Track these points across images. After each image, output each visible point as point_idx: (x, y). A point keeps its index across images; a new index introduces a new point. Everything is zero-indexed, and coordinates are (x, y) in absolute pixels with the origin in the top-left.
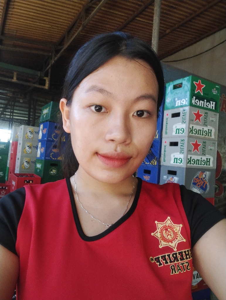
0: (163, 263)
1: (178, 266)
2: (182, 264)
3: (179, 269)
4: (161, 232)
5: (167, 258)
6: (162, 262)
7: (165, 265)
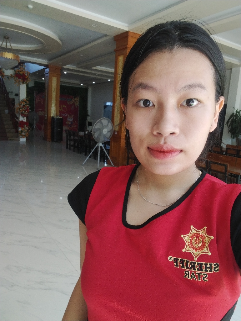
0: (180, 265)
1: (193, 274)
2: (199, 274)
3: (193, 276)
4: (192, 238)
5: (185, 263)
7: (181, 268)
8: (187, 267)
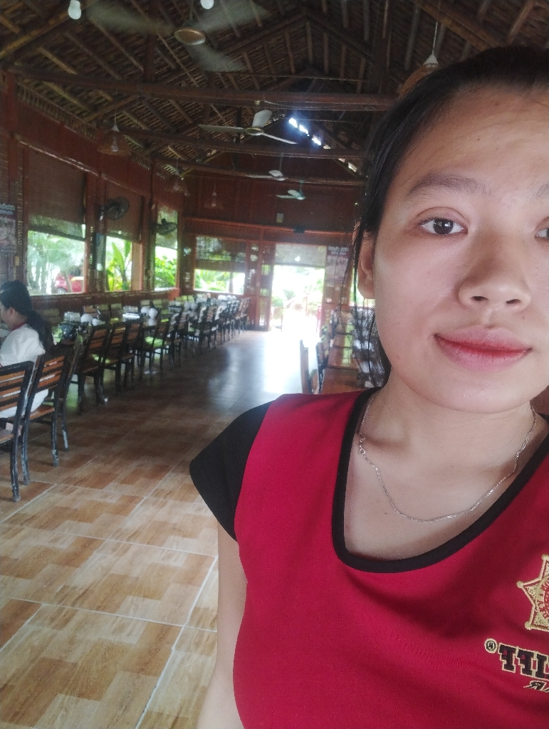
0: (518, 668)
5: (535, 662)
6: (516, 662)
7: (522, 673)
8: (540, 674)
